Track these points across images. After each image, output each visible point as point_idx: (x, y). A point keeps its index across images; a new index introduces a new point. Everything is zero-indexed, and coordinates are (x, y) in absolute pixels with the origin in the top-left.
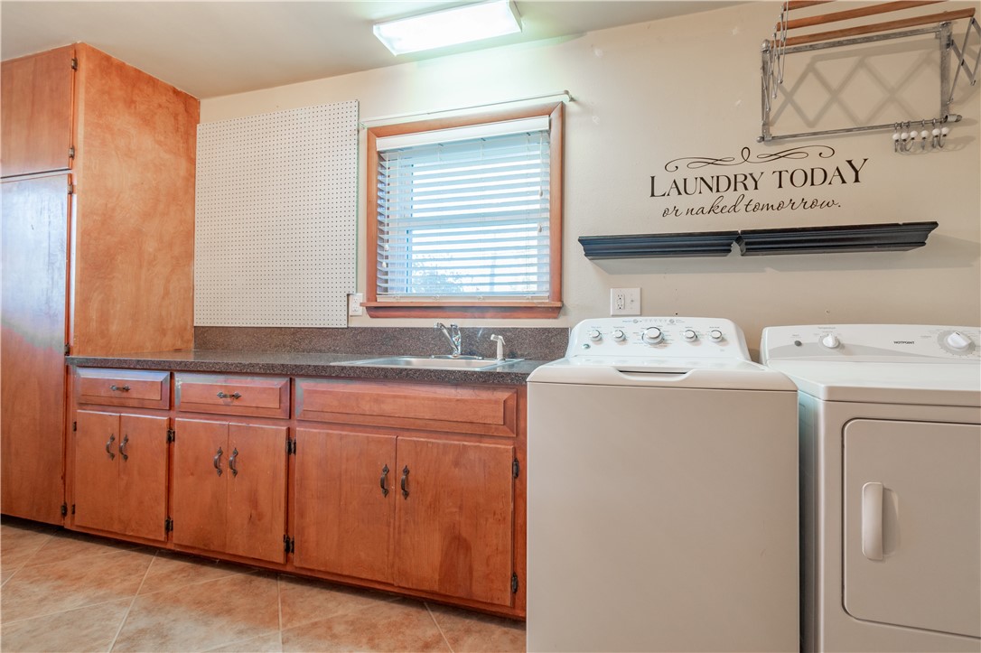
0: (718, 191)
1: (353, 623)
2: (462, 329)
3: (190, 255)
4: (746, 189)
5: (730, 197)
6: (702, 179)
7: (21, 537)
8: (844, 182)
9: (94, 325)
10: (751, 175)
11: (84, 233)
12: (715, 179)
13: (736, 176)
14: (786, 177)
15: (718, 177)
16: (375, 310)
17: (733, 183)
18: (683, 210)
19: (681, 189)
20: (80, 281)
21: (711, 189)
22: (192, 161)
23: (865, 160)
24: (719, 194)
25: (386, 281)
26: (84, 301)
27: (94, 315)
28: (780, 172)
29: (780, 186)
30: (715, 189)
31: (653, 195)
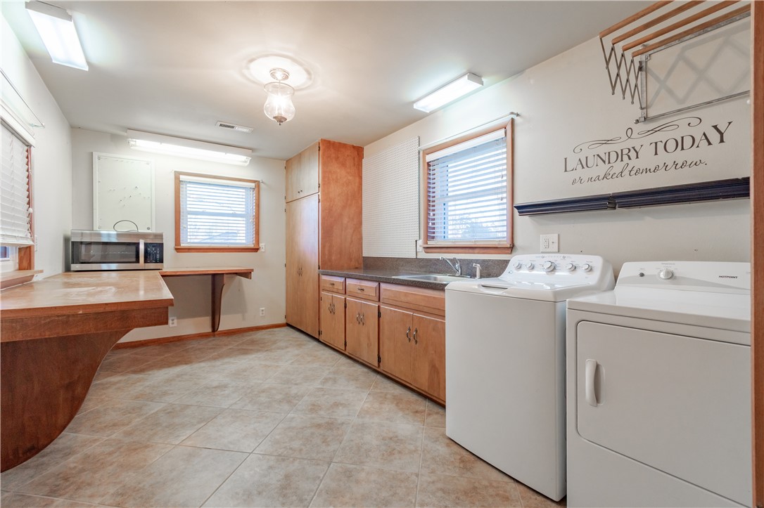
0: (609, 163)
1: (395, 396)
2: (460, 260)
3: (360, 223)
4: (630, 159)
5: (618, 167)
6: (598, 155)
7: (309, 341)
8: (710, 144)
9: (327, 257)
10: (633, 148)
11: (323, 218)
12: (607, 154)
13: (622, 150)
14: (661, 146)
15: (609, 153)
16: (428, 249)
17: (620, 156)
18: (585, 179)
19: (584, 164)
20: (322, 239)
21: (604, 162)
22: (361, 177)
23: (730, 123)
24: (610, 165)
25: (434, 233)
26: (323, 247)
27: (327, 252)
28: (656, 143)
29: (656, 154)
30: (607, 162)
31: (566, 171)
